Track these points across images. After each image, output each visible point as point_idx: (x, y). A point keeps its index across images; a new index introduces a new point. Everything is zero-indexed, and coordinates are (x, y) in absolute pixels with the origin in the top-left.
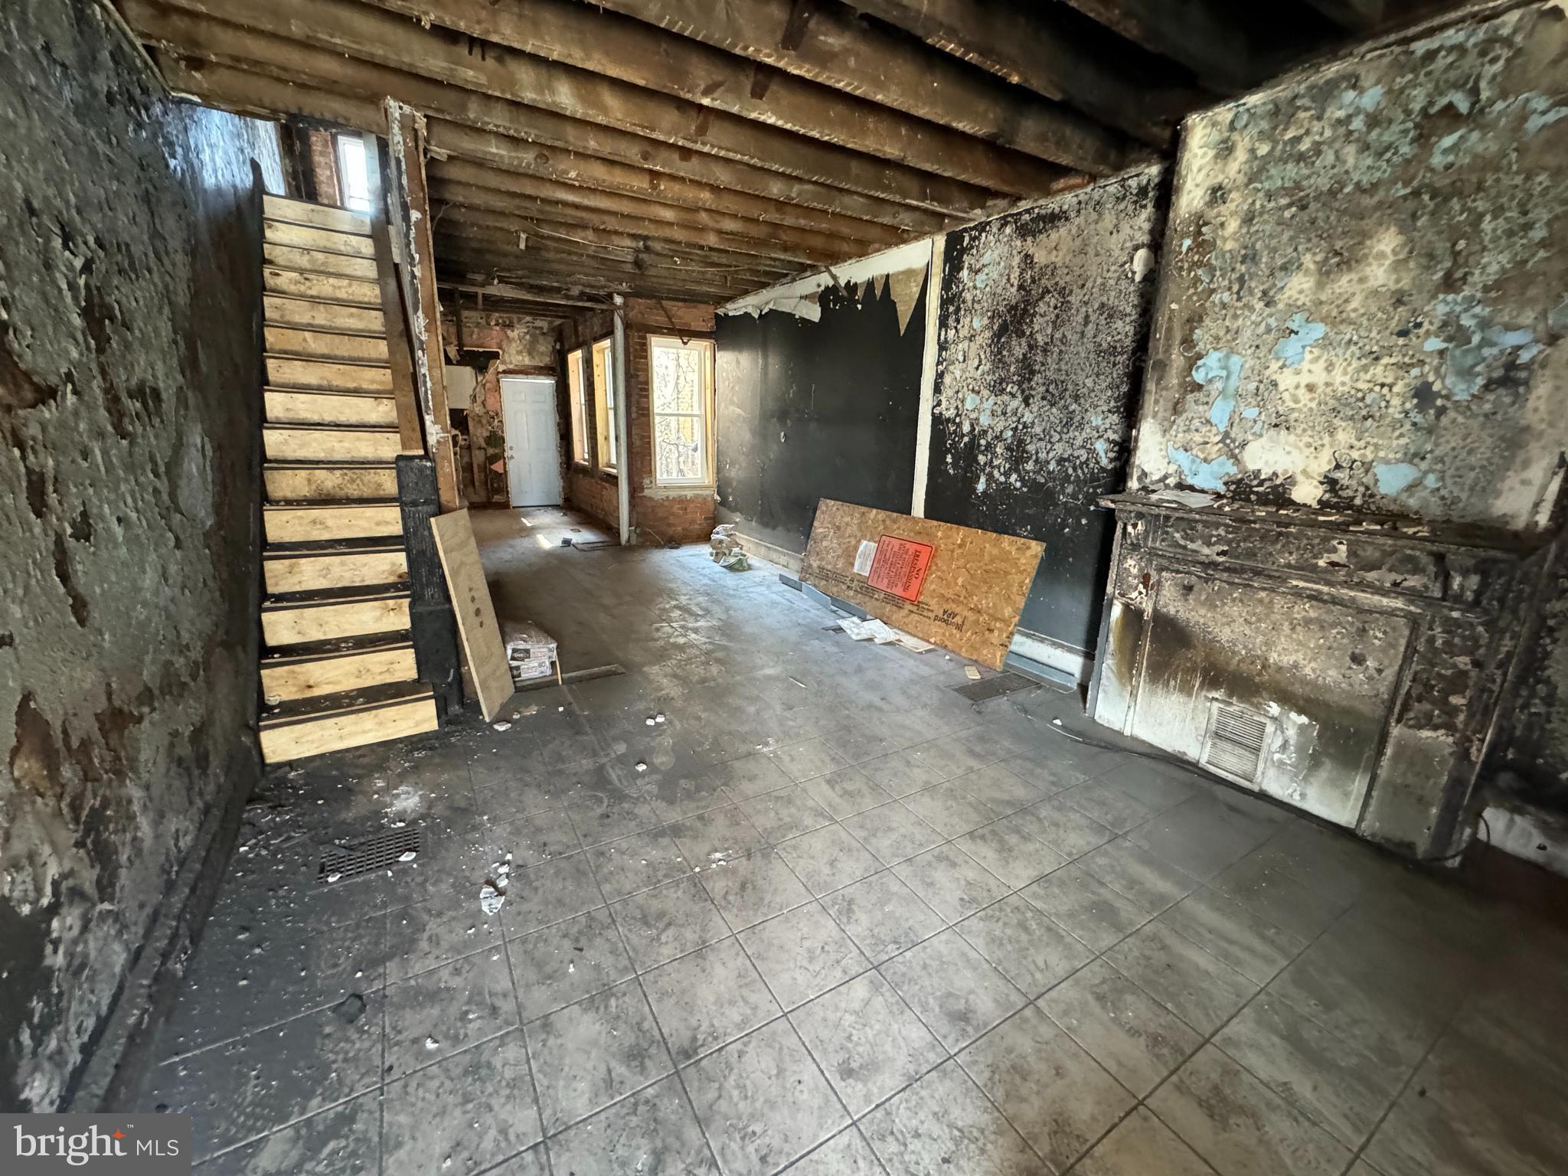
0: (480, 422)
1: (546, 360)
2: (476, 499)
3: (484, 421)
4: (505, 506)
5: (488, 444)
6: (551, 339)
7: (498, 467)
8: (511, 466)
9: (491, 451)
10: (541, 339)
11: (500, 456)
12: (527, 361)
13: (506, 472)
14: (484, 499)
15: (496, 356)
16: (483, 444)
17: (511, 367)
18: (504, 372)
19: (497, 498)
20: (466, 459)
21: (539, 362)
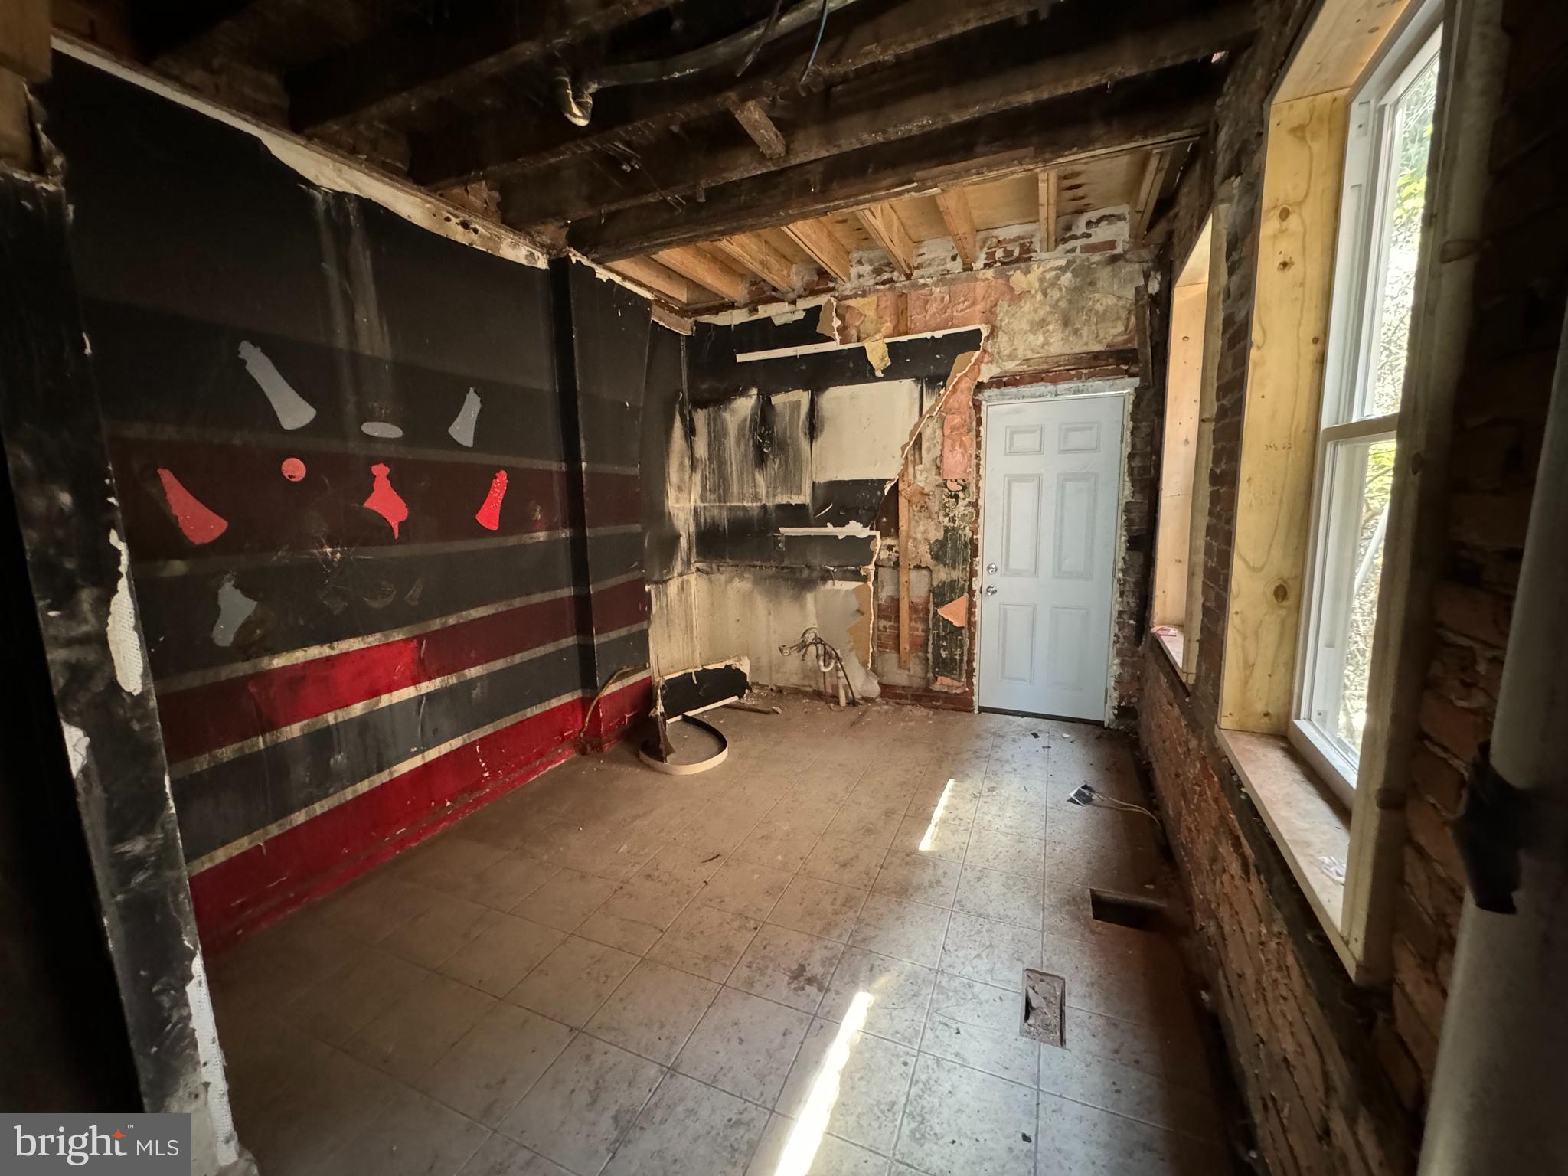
0: (924, 507)
1: (1114, 333)
2: (899, 678)
3: (934, 505)
4: (962, 704)
5: (936, 557)
6: (1132, 270)
7: (953, 613)
8: (987, 612)
9: (943, 574)
10: (1104, 274)
11: (961, 589)
12: (1057, 344)
13: (971, 624)
14: (917, 682)
15: (970, 341)
16: (927, 559)
17: (1011, 366)
18: (998, 382)
19: (944, 683)
20: (886, 592)
21: (1089, 342)
